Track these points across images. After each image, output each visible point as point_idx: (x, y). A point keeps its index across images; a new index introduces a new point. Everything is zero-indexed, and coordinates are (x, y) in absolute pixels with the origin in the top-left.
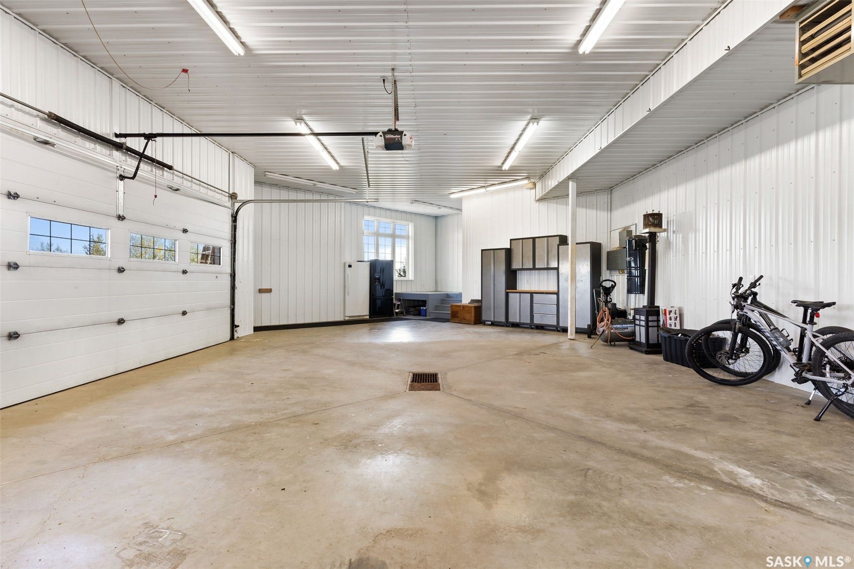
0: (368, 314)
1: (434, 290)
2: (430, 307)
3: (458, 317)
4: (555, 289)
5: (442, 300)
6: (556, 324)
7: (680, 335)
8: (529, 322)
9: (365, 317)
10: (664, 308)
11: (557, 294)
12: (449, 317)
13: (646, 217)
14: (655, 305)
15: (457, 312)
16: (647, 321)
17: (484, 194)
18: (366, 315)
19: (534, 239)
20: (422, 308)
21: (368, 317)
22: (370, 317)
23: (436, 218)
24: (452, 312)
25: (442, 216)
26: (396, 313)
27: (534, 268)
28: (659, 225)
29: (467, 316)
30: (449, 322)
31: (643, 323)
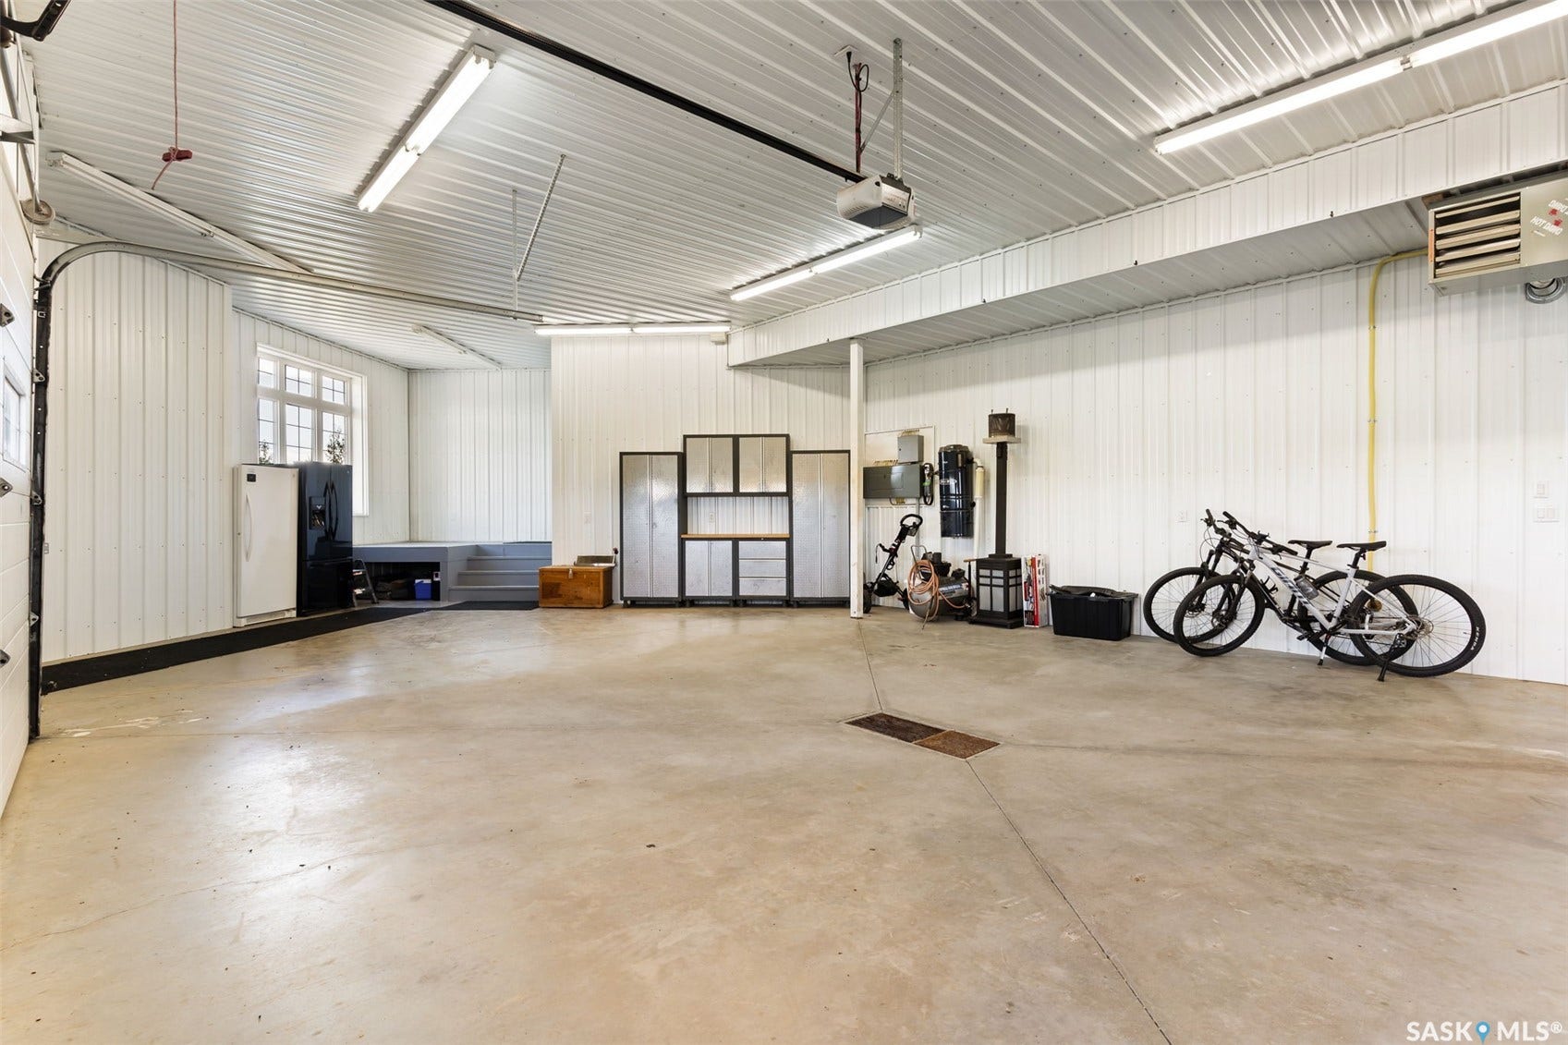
0: (295, 606)
1: (408, 539)
2: (447, 578)
3: (560, 596)
4: (786, 532)
5: (469, 560)
6: (784, 594)
7: (1093, 595)
8: (729, 593)
9: (287, 615)
10: (1029, 557)
11: (789, 541)
12: (536, 597)
13: (994, 418)
14: (1007, 552)
15: (558, 585)
16: (1006, 578)
17: (627, 339)
18: (288, 610)
19: (736, 438)
20: (417, 581)
21: (294, 613)
22: (298, 615)
23: (410, 371)
24: (544, 586)
25: (429, 370)
26: (358, 597)
27: (736, 493)
28: (1011, 431)
29: (587, 592)
30: (538, 607)
31: (1001, 582)
